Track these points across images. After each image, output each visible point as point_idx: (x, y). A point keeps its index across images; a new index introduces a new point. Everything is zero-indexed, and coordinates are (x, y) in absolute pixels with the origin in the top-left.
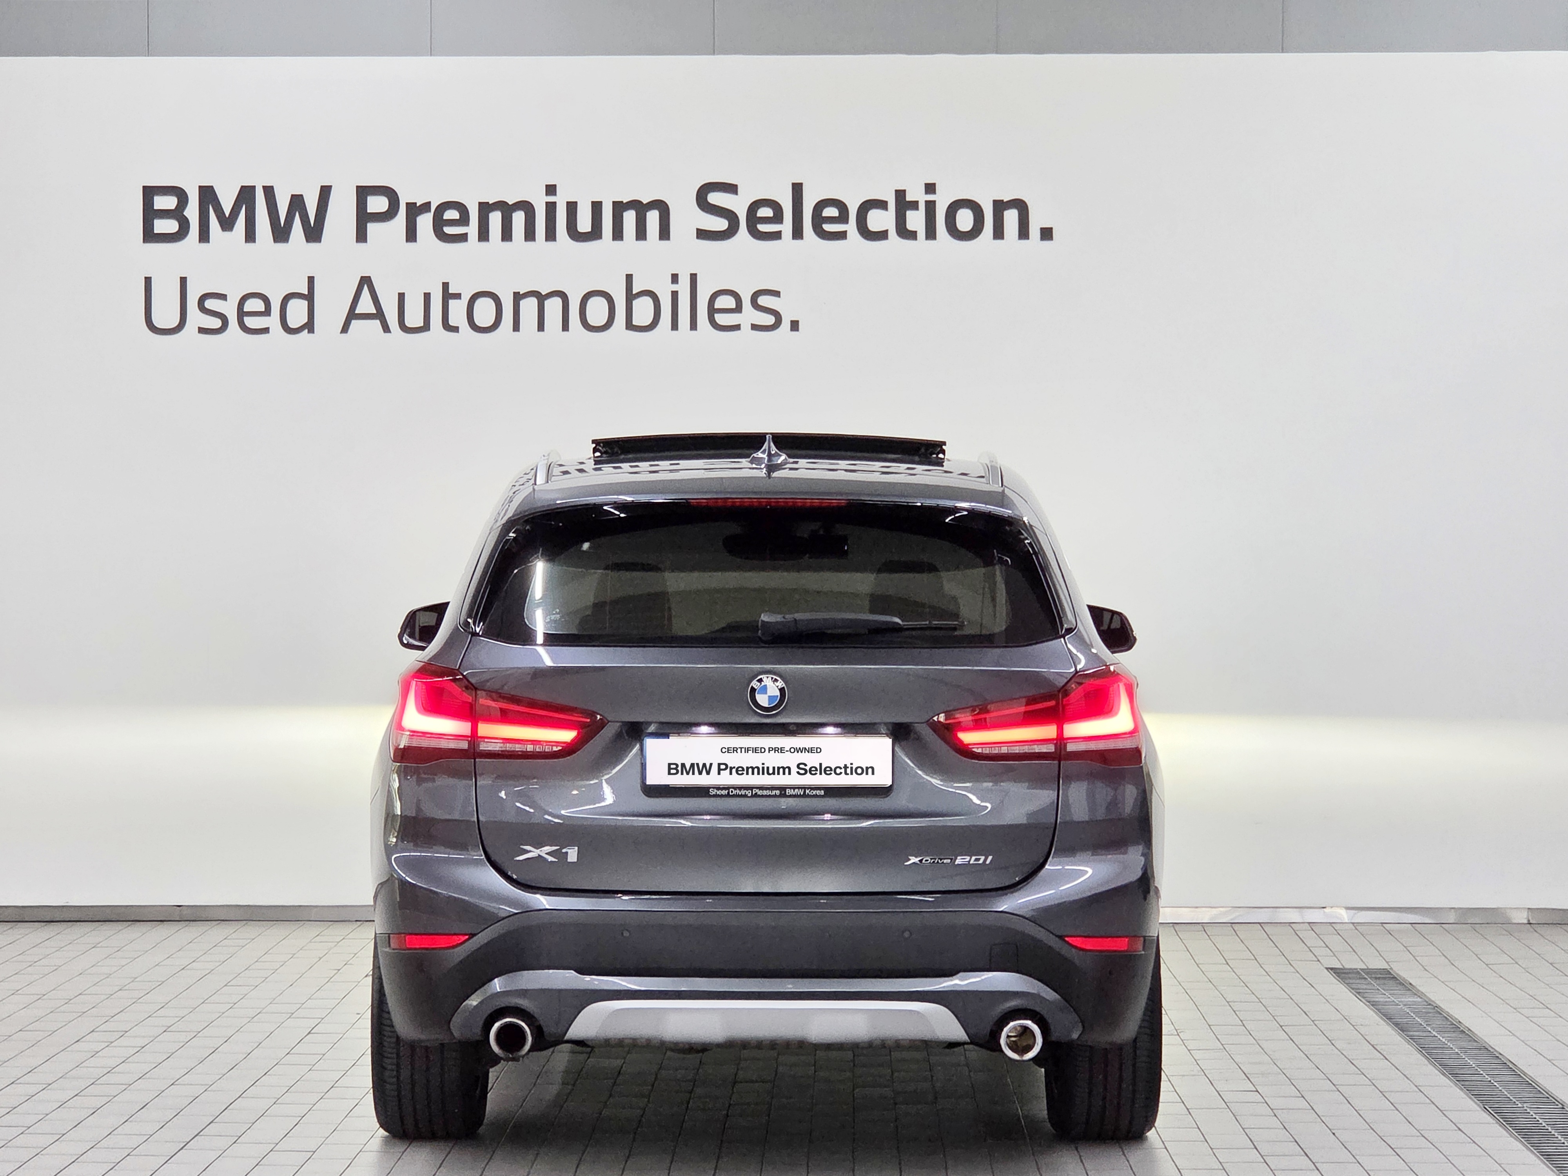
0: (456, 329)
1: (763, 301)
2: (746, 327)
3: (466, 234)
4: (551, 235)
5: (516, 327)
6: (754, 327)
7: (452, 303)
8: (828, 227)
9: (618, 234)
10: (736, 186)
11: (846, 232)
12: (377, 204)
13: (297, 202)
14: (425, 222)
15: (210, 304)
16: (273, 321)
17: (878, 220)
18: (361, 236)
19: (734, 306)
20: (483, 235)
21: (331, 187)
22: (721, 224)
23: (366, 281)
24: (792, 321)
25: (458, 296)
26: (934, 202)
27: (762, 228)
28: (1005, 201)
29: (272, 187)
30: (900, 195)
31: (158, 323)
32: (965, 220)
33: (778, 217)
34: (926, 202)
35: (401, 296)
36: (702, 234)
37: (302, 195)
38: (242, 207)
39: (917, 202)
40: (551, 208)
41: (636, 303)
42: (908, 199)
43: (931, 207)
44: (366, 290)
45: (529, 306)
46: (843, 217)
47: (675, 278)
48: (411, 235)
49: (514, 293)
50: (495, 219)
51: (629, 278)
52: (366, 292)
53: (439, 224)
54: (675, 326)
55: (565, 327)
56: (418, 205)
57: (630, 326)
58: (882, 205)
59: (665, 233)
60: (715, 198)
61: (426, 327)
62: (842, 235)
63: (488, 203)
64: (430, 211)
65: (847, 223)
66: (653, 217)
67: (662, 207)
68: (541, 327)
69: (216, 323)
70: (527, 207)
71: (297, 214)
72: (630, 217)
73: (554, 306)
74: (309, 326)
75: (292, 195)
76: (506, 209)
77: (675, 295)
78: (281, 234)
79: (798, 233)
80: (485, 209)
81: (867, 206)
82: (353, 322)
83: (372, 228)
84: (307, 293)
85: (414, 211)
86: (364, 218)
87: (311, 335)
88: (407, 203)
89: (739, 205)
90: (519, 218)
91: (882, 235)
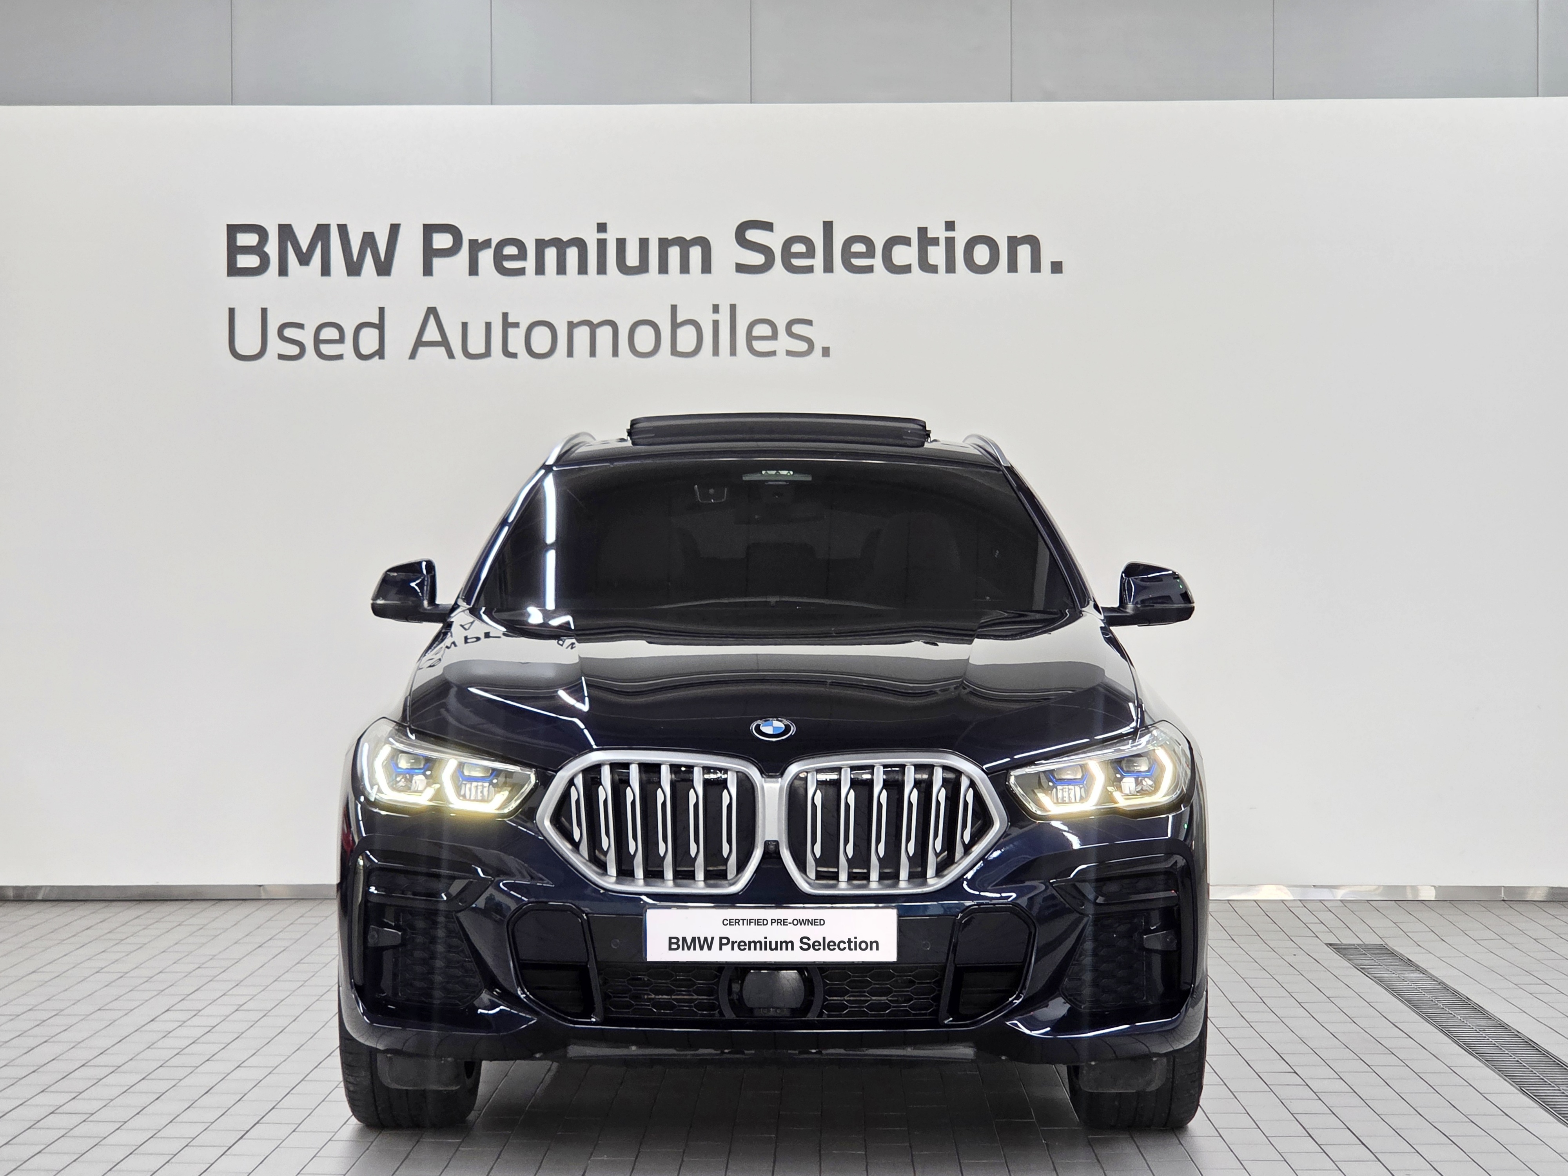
0: (514, 356)
1: (797, 329)
2: (781, 353)
3: (524, 268)
4: (602, 269)
5: (570, 354)
6: (789, 353)
7: (511, 331)
8: (856, 262)
9: (663, 268)
10: (772, 224)
11: (872, 266)
12: (442, 241)
13: (369, 239)
14: (486, 258)
15: (289, 333)
16: (346, 349)
17: (903, 255)
18: (428, 270)
19: (770, 334)
20: (540, 269)
21: (399, 225)
22: (758, 259)
23: (432, 311)
24: (823, 348)
25: (516, 325)
26: (954, 238)
27: (796, 262)
28: (1018, 237)
29: (345, 225)
30: (922, 231)
31: (241, 349)
32: (982, 254)
33: (810, 253)
34: (946, 238)
35: (465, 325)
36: (741, 268)
37: (373, 233)
38: (318, 243)
39: (938, 238)
40: (602, 244)
41: (680, 332)
42: (929, 235)
43: (950, 242)
44: (432, 319)
45: (582, 335)
46: (870, 253)
47: (716, 309)
48: (474, 270)
49: (569, 322)
50: (551, 254)
51: (674, 308)
52: (432, 322)
53: (499, 259)
54: (716, 352)
55: (615, 353)
56: (480, 241)
57: (674, 352)
58: (906, 241)
59: (706, 268)
60: (752, 235)
61: (487, 353)
62: (870, 269)
63: (544, 240)
64: (490, 247)
65: (873, 256)
66: (695, 253)
67: (704, 243)
68: (593, 353)
69: (294, 350)
70: (580, 244)
71: (369, 250)
72: (674, 253)
73: (604, 335)
74: (380, 353)
75: (364, 233)
76: (560, 245)
77: (716, 324)
78: (354, 268)
79: (828, 267)
80: (541, 245)
81: (893, 242)
82: (422, 350)
83: (437, 262)
84: (378, 322)
85: (476, 247)
86: (430, 253)
87: (382, 360)
88: (470, 240)
89: (774, 241)
90: (572, 254)
91: (907, 269)
